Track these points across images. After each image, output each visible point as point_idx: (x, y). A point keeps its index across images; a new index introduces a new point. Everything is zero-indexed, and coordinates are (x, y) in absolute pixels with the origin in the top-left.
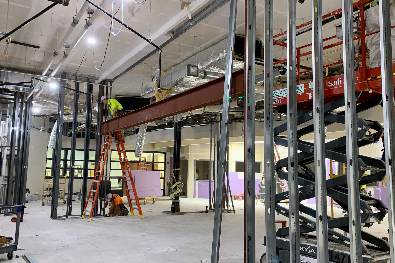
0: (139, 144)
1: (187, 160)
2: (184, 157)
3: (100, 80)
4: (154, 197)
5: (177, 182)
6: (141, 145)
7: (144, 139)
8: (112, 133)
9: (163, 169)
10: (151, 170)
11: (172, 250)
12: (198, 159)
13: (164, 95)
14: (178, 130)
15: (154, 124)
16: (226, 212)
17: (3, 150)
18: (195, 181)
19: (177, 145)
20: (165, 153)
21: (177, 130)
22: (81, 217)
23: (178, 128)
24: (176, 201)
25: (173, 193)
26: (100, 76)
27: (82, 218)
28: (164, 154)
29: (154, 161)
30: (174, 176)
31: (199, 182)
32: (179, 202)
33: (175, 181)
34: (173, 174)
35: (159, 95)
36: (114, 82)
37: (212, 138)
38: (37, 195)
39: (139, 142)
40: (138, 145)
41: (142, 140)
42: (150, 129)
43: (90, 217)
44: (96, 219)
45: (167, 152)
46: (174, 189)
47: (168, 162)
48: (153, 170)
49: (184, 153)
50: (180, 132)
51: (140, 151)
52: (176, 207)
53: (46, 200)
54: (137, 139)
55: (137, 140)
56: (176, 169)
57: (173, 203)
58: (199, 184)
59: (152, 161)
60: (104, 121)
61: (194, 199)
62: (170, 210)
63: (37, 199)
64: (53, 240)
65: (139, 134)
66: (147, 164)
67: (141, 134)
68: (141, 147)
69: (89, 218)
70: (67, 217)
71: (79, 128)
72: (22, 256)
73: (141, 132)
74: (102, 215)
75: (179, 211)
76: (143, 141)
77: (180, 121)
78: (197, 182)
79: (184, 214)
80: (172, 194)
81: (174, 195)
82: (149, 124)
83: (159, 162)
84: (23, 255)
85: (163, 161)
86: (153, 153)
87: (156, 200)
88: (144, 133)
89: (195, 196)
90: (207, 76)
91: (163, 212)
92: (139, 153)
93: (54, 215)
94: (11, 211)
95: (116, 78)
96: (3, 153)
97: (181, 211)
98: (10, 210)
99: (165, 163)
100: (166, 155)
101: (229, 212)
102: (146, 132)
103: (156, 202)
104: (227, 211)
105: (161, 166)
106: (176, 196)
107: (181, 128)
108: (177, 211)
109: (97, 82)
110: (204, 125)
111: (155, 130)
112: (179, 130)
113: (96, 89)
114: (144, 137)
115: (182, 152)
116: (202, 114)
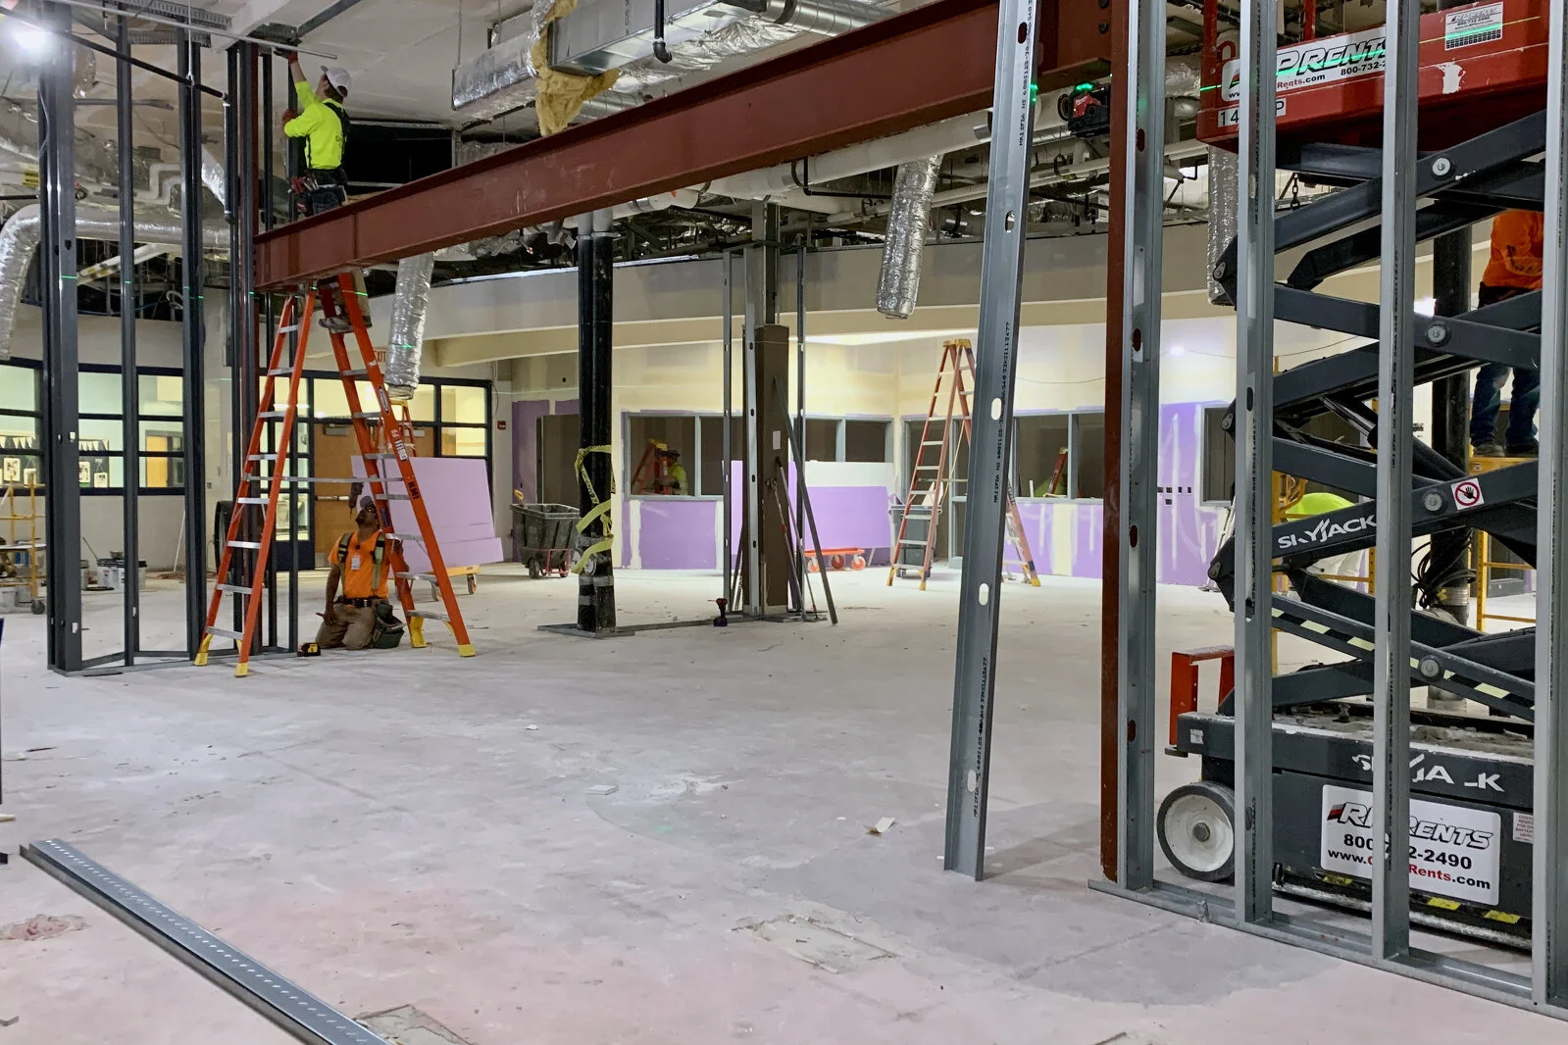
0: (403, 342)
4: (471, 568)
5: (601, 501)
6: (413, 342)
7: (423, 318)
8: (314, 284)
9: (482, 452)
10: (432, 452)
12: (636, 409)
14: (599, 275)
15: (462, 253)
18: (626, 499)
19: (597, 340)
20: (486, 385)
21: (595, 278)
23: (599, 268)
24: (599, 581)
25: (585, 548)
28: (481, 391)
29: (443, 420)
30: (587, 479)
31: (642, 503)
32: (612, 587)
33: (595, 499)
34: (584, 469)
37: (733, 317)
39: (403, 334)
40: (396, 344)
41: (413, 321)
42: (444, 274)
45: (497, 384)
46: (587, 532)
47: (503, 423)
48: (437, 453)
49: (573, 383)
50: (607, 286)
51: (409, 370)
52: (602, 605)
54: (392, 317)
55: (393, 322)
56: (596, 449)
57: (586, 590)
58: (643, 512)
59: (430, 417)
61: (627, 572)
62: (573, 618)
65: (399, 294)
66: (416, 433)
67: (407, 298)
68: (410, 352)
71: (105, 268)
73: (409, 285)
75: (611, 621)
76: (421, 327)
77: (604, 235)
78: (636, 504)
79: (634, 634)
80: (581, 554)
81: (592, 557)
83: (458, 421)
85: (483, 421)
86: (438, 382)
87: (479, 580)
88: (422, 290)
89: (627, 562)
90: (798, 9)
91: (541, 628)
92: (405, 379)
97: (621, 621)
99: (488, 426)
100: (494, 393)
102: (428, 285)
103: (479, 588)
105: (470, 442)
106: (601, 561)
107: (609, 271)
108: (605, 622)
111: (460, 280)
112: (604, 276)
114: (424, 312)
115: (564, 380)
116: (698, 204)
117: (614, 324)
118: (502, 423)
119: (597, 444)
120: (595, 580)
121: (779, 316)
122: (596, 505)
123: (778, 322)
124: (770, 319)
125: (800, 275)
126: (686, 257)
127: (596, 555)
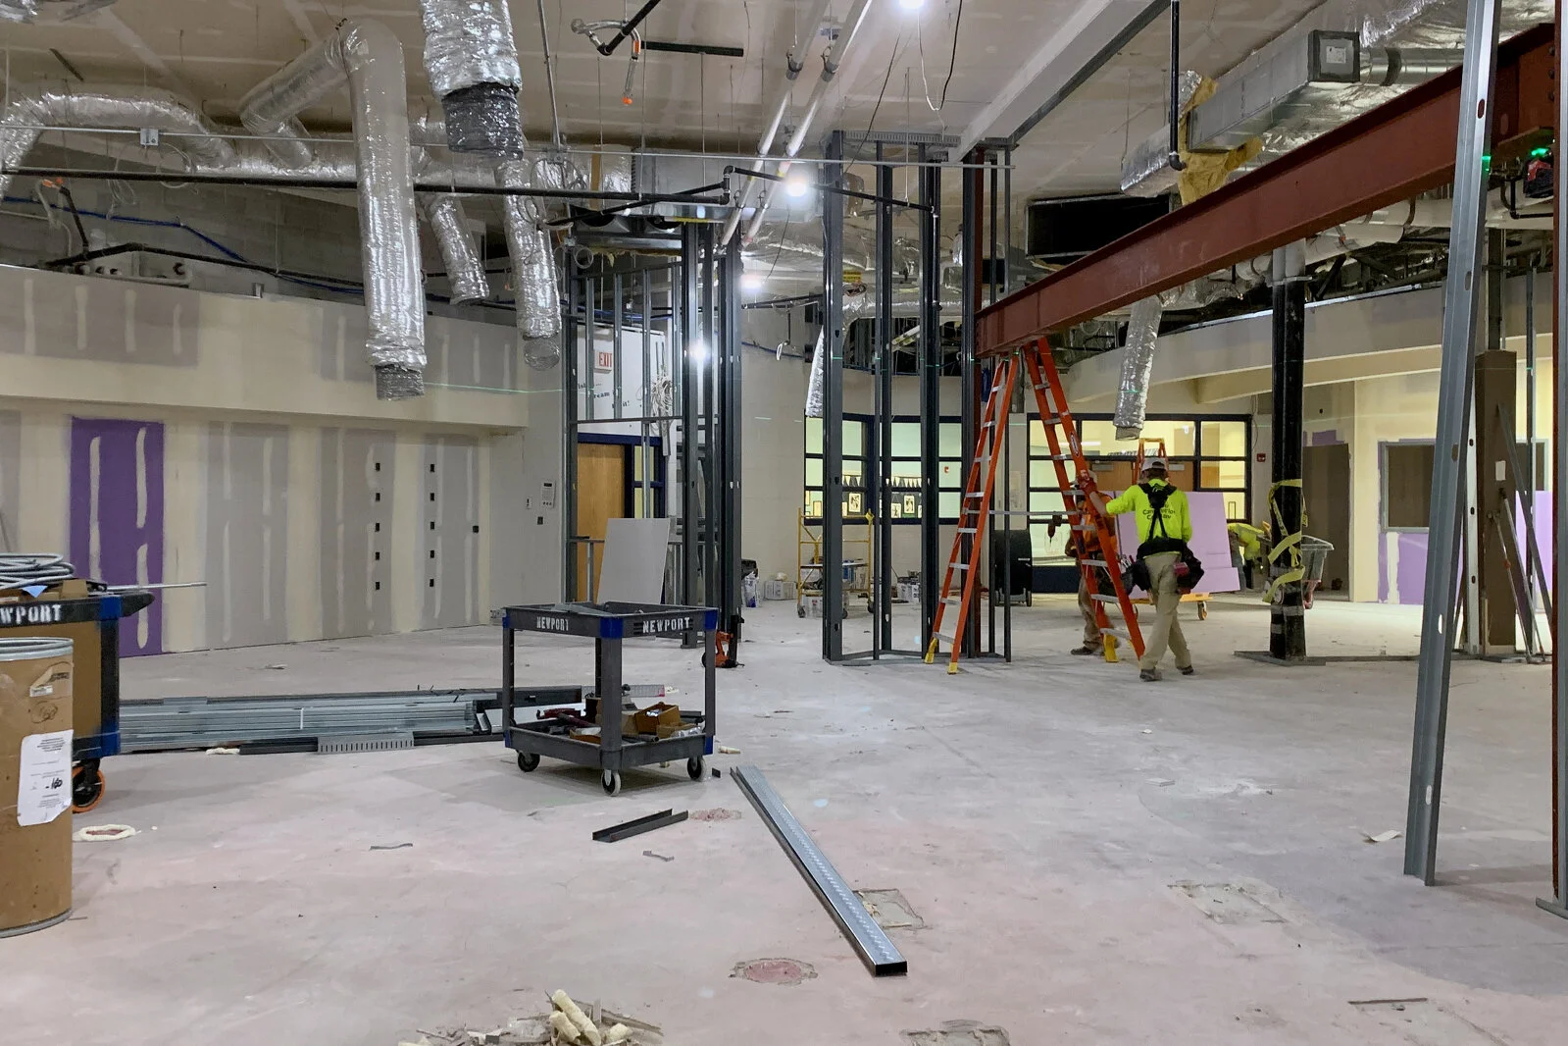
0: (1130, 387)
1: (1347, 445)
2: (1333, 433)
3: (966, 147)
4: (1201, 595)
5: (1290, 534)
6: (1140, 388)
7: (1149, 365)
8: (1018, 349)
9: (1242, 484)
10: (1191, 485)
11: (1254, 790)
12: (1394, 438)
13: (1215, 177)
14: (1290, 317)
15: (1187, 298)
16: (1520, 661)
17: (664, 428)
18: (1383, 533)
19: (1288, 380)
20: (1247, 419)
21: (1286, 321)
22: (923, 658)
23: (1289, 311)
24: (1289, 611)
25: (1275, 578)
26: (962, 129)
27: (926, 661)
28: (1242, 425)
29: (1202, 455)
30: (1276, 511)
31: (1400, 537)
32: (1303, 617)
33: (1284, 532)
34: (1275, 503)
35: (1196, 180)
36: (1018, 145)
38: (782, 580)
39: (1130, 380)
40: (1125, 389)
41: (1140, 368)
42: (1173, 323)
43: (954, 661)
44: (974, 668)
45: (1256, 417)
46: (1277, 562)
47: (1263, 455)
48: (1196, 487)
49: (1330, 414)
50: (1298, 327)
51: (1135, 413)
52: (1290, 633)
53: (811, 598)
54: (1122, 366)
55: (1123, 371)
56: (1285, 483)
57: (1277, 619)
58: (1400, 543)
59: (1191, 453)
60: (986, 303)
61: (1380, 607)
62: (1266, 646)
63: (782, 597)
64: (827, 729)
65: (1128, 345)
66: (1173, 467)
67: (1135, 348)
68: (1137, 397)
69: (951, 664)
70: (876, 658)
71: (907, 338)
72: (731, 773)
73: (1137, 336)
74: (998, 656)
75: (1300, 649)
76: (1147, 375)
77: (1295, 279)
78: (1393, 537)
79: (1324, 665)
80: (1271, 584)
81: (1280, 587)
82: (1171, 301)
83: (1221, 455)
84: (735, 770)
85: (1242, 453)
86: (1198, 419)
87: (1210, 609)
88: (1148, 340)
89: (1383, 595)
91: (1238, 654)
92: (1132, 422)
93: (832, 650)
94: (687, 627)
95: (1023, 130)
96: (665, 439)
97: (1310, 652)
98: (684, 621)
99: (1248, 459)
100: (1253, 426)
101: (1534, 659)
102: (1155, 335)
103: (1210, 615)
104: (1528, 658)
105: (1232, 474)
106: (1289, 591)
107: (1301, 312)
108: (1294, 651)
109: (956, 154)
110: (1414, 290)
111: (1197, 325)
113: (952, 182)
114: (1151, 359)
115: (1321, 411)
116: (1402, 239)
117: (1305, 361)
118: (1261, 456)
119: (1286, 479)
120: (1285, 609)
121: (1504, 341)
122: (1285, 537)
123: (1504, 347)
124: (1494, 344)
125: (1529, 296)
126: (1410, 287)
127: (1284, 586)
